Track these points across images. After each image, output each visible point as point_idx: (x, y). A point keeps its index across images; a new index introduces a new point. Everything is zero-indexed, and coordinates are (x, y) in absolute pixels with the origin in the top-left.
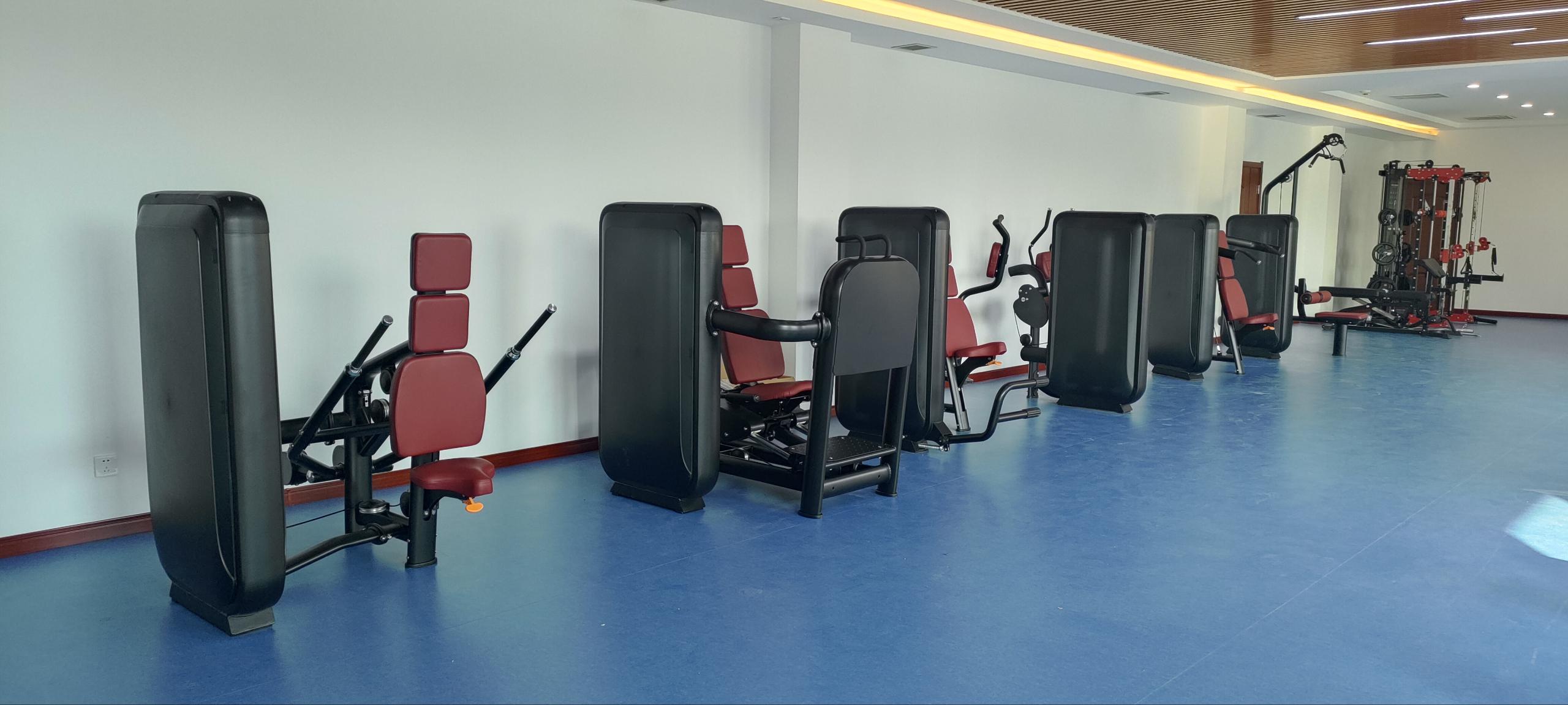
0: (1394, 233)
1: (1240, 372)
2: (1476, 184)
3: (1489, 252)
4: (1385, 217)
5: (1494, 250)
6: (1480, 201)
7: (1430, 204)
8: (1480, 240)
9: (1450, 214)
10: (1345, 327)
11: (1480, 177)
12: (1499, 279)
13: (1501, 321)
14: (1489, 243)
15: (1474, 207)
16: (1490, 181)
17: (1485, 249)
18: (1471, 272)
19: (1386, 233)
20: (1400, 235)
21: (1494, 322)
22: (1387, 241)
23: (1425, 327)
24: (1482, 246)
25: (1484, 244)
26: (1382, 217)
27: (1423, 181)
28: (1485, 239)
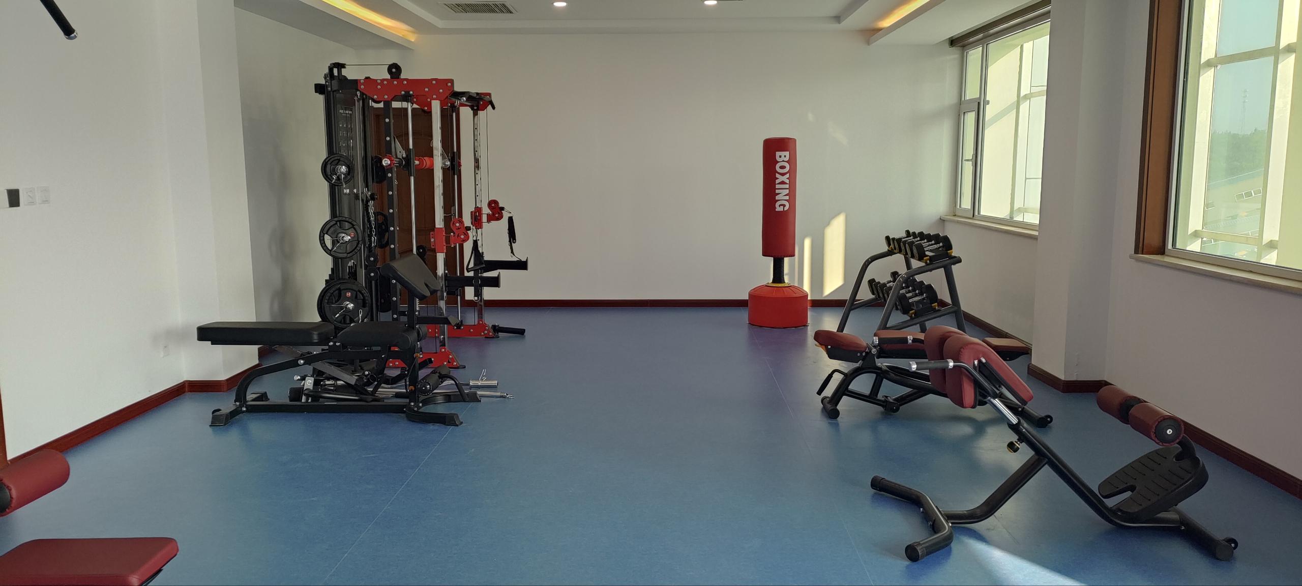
0: (357, 198)
2: (475, 114)
4: (334, 169)
5: (511, 220)
6: (482, 139)
7: (405, 146)
8: (489, 205)
9: (439, 163)
11: (479, 102)
12: (521, 265)
14: (502, 209)
15: (475, 151)
16: (494, 108)
17: (498, 218)
19: (340, 201)
20: (367, 201)
21: (522, 332)
22: (346, 214)
24: (493, 214)
25: (496, 211)
26: (327, 170)
28: (495, 202)
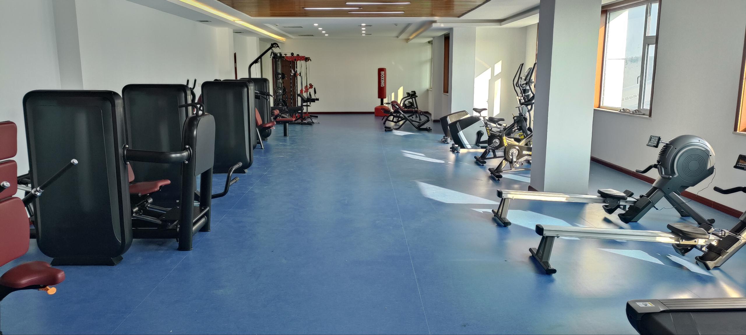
0: (280, 83)
1: (263, 148)
2: (306, 62)
3: (313, 89)
4: (278, 76)
5: (315, 88)
8: (310, 84)
10: (287, 124)
11: (306, 59)
12: (318, 100)
13: (319, 116)
14: (313, 86)
15: (306, 71)
16: (311, 61)
17: (312, 88)
18: (312, 98)
20: (282, 83)
21: (317, 117)
22: (279, 86)
23: (302, 121)
24: (310, 87)
25: (311, 86)
27: (291, 61)
28: (311, 84)
